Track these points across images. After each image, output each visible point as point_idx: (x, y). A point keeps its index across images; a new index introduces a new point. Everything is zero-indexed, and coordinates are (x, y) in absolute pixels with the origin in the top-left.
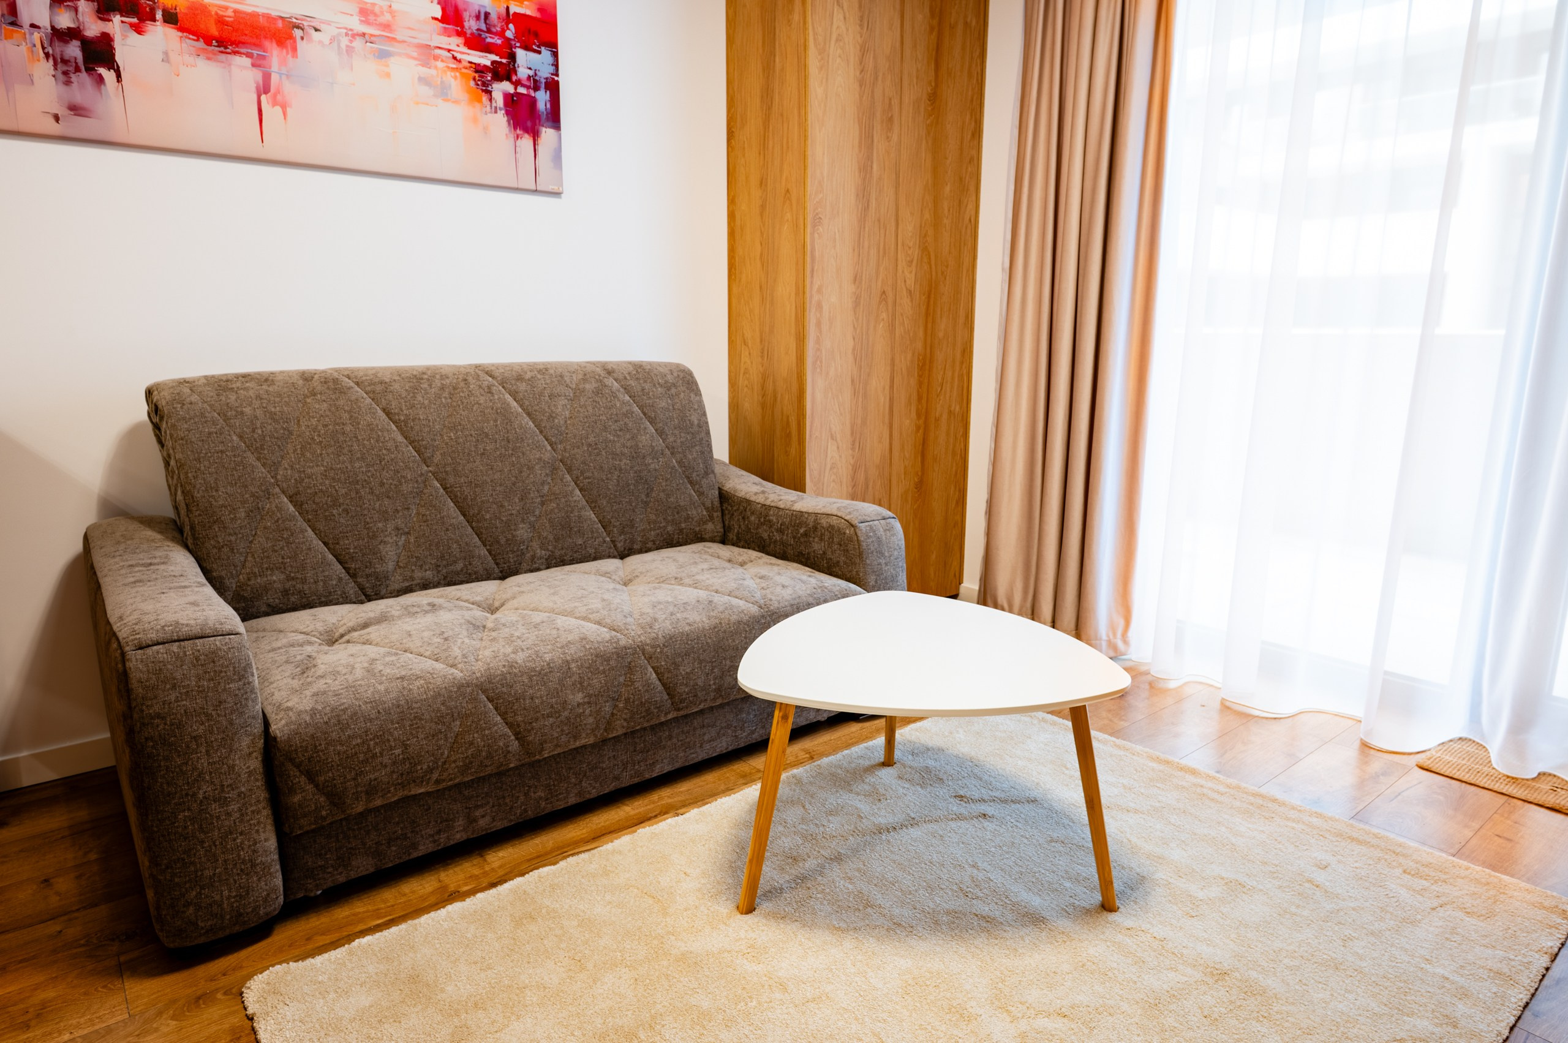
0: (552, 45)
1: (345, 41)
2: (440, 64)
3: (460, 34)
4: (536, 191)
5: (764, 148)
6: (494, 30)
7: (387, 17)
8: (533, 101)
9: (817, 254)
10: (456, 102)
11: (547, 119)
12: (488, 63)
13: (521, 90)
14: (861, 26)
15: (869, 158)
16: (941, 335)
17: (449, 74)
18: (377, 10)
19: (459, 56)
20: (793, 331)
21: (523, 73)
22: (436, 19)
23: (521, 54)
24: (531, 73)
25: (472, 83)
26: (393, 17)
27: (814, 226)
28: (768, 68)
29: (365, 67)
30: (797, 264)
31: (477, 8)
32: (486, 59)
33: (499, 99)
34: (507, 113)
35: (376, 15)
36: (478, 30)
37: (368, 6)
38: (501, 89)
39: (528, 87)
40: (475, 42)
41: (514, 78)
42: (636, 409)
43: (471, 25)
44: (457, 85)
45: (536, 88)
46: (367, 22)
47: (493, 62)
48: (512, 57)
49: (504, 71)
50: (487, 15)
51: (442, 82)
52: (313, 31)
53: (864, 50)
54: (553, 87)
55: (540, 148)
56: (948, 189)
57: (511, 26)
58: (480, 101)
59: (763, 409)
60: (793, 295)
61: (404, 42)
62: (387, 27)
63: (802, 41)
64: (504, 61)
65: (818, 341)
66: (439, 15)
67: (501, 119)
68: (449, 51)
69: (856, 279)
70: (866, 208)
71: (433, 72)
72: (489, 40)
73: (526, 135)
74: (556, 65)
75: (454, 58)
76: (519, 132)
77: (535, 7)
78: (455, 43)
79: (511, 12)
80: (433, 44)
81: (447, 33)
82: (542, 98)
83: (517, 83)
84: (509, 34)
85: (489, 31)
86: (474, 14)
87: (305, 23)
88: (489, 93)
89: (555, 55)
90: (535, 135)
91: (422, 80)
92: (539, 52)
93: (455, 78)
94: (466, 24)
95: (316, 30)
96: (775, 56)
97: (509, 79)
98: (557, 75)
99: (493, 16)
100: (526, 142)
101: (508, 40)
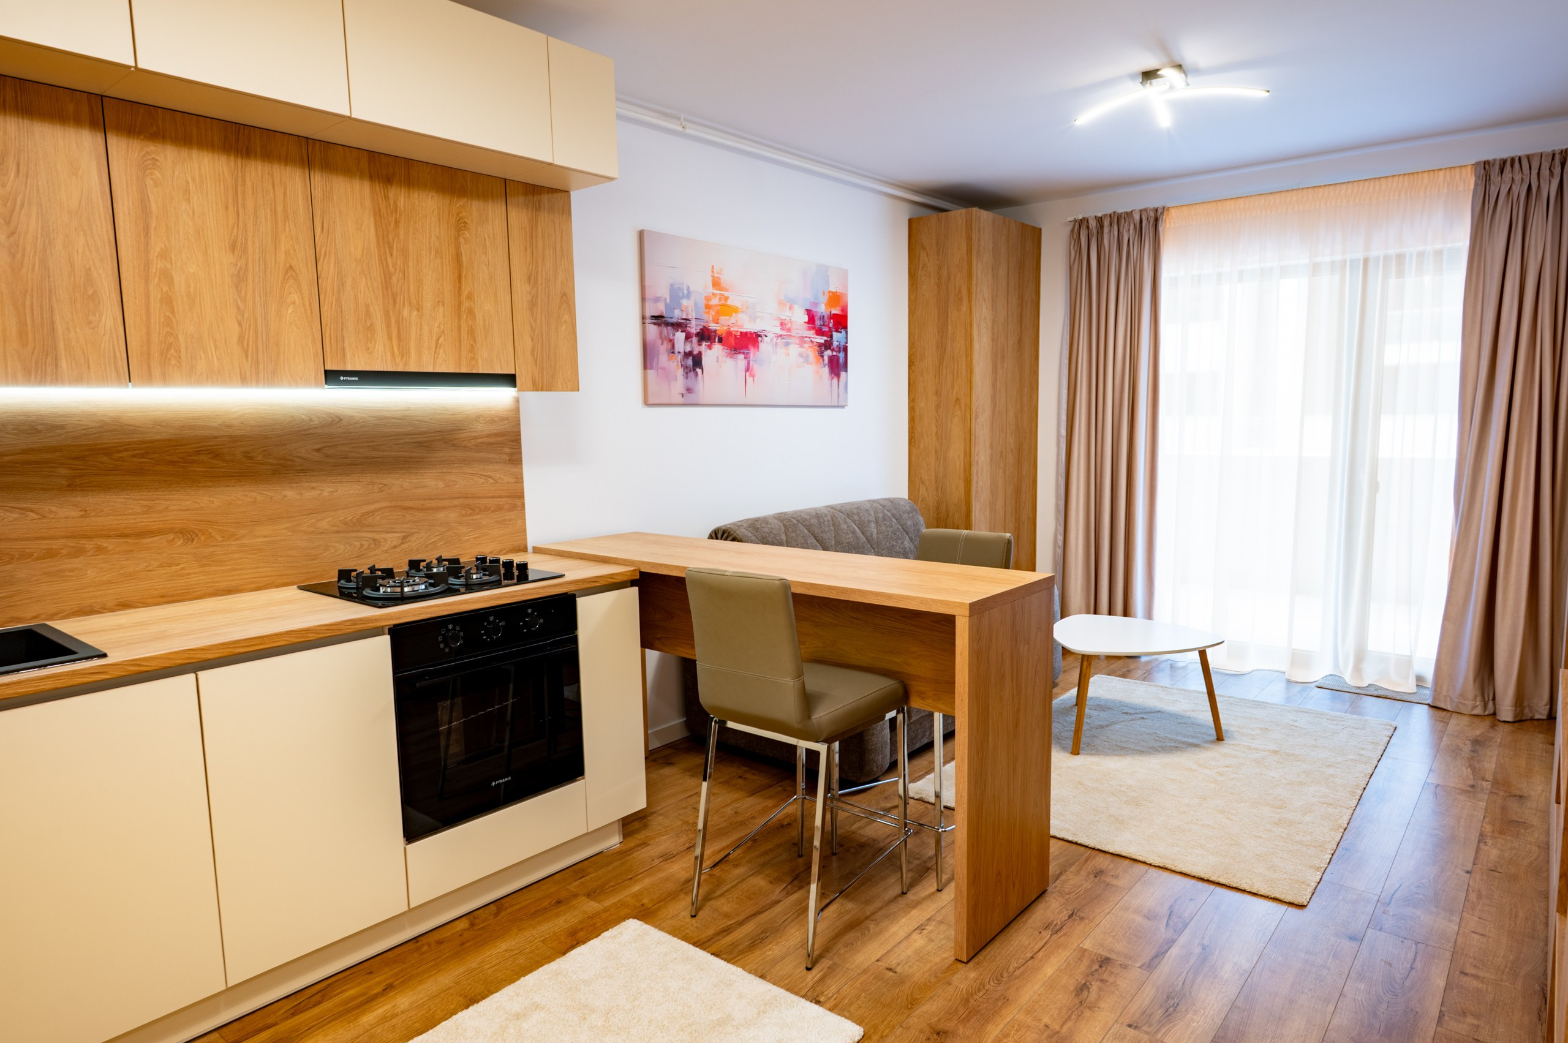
0: (845, 327)
1: (775, 339)
2: (806, 345)
3: (813, 328)
4: (838, 407)
5: (939, 374)
6: (825, 324)
7: (789, 326)
8: (838, 358)
9: (977, 435)
10: (811, 364)
11: (843, 367)
12: (823, 341)
13: (835, 353)
14: (992, 310)
15: (996, 379)
16: (1024, 473)
17: (810, 350)
18: (786, 322)
19: (813, 340)
20: (962, 476)
21: (835, 344)
22: (805, 322)
23: (835, 334)
24: (838, 343)
25: (817, 353)
26: (791, 324)
27: (976, 419)
28: (942, 331)
29: (781, 351)
30: (965, 440)
31: (820, 314)
32: (821, 340)
33: (826, 358)
34: (829, 367)
35: (786, 325)
36: (820, 325)
37: (783, 321)
38: (828, 353)
39: (836, 351)
40: (819, 332)
41: (832, 348)
42: (900, 527)
43: (818, 323)
44: (811, 353)
45: (839, 352)
46: (782, 329)
47: (825, 341)
48: (831, 337)
49: (827, 345)
50: (824, 316)
51: (807, 355)
52: (764, 337)
53: (994, 322)
54: (845, 349)
55: (840, 383)
56: (1026, 390)
57: (832, 321)
58: (819, 362)
59: (937, 521)
60: (962, 457)
61: (794, 336)
62: (789, 330)
63: (969, 321)
64: (829, 339)
65: (977, 483)
66: (807, 320)
67: (826, 370)
68: (810, 338)
69: (991, 446)
70: (995, 407)
71: (803, 350)
72: (824, 330)
73: (835, 377)
74: (847, 338)
75: (811, 341)
76: (833, 376)
77: (840, 309)
78: (812, 333)
79: (832, 313)
80: (804, 335)
81: (809, 329)
82: (842, 355)
83: (833, 350)
84: (831, 325)
85: (824, 325)
86: (819, 317)
87: (763, 334)
88: (822, 357)
89: (847, 332)
90: (838, 376)
91: (801, 355)
92: (841, 332)
93: (811, 351)
94: (816, 323)
95: (766, 336)
96: (947, 326)
97: (830, 349)
98: (847, 343)
99: (826, 317)
100: (835, 380)
101: (830, 328)
